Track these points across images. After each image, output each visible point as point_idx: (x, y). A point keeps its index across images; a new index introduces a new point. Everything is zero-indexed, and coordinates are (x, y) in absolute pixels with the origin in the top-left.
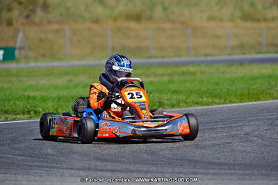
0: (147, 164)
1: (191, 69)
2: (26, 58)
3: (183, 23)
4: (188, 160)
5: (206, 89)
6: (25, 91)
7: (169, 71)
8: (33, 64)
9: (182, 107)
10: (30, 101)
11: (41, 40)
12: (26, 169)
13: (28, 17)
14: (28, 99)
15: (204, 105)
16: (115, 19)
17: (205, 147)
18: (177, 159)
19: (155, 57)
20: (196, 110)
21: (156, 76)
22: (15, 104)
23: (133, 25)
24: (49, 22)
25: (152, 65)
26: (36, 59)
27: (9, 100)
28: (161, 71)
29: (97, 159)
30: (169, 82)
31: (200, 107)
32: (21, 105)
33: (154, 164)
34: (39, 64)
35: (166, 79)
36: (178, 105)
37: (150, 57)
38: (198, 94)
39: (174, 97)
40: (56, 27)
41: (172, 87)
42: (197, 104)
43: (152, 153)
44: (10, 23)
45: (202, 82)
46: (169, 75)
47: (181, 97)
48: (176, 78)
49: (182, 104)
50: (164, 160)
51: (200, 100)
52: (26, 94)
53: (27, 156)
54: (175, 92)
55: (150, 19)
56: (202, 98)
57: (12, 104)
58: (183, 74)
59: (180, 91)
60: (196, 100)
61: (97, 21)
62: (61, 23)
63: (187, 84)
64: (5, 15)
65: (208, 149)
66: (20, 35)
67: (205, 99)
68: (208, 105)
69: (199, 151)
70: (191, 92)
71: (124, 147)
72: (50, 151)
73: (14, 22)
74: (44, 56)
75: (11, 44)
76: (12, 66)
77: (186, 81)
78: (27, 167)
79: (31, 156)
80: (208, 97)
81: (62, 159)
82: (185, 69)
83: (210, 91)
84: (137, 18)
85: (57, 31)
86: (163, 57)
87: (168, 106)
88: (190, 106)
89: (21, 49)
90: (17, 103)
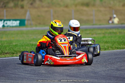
0: (92, 78)
1: (114, 31)
2: (31, 25)
3: (110, 8)
4: (113, 77)
5: (122, 41)
6: (30, 41)
7: (103, 32)
8: (34, 28)
9: (110, 50)
10: (33, 46)
11: (39, 16)
12: (31, 81)
13: (32, 4)
14: (32, 45)
15: (121, 49)
16: (76, 5)
17: (122, 70)
18: (108, 76)
19: (96, 25)
20: (117, 51)
21: (96, 34)
22: (25, 48)
23: (85, 8)
24: (43, 7)
25: (94, 29)
26: (36, 25)
27: (22, 46)
28: (99, 32)
29: (68, 76)
30: (103, 37)
31: (119, 50)
32: (29, 48)
33: (96, 79)
34: (38, 28)
35: (102, 36)
36: (108, 49)
37: (93, 25)
38: (118, 43)
39: (106, 45)
40: (46, 9)
41: (105, 40)
42: (117, 48)
43: (95, 73)
44: (22, 7)
45: (120, 37)
46: (103, 34)
47: (110, 45)
48: (107, 35)
49: (110, 48)
50: (101, 76)
51: (119, 46)
52: (31, 43)
53: (32, 74)
54: (107, 42)
55: (94, 5)
56: (120, 45)
57: (24, 48)
58: (110, 33)
59: (109, 41)
60: (117, 46)
61: (67, 6)
62: (48, 7)
63: (112, 39)
64: (20, 3)
65: (123, 71)
66: (28, 13)
67: (122, 46)
68: (123, 49)
69: (119, 72)
70: (115, 42)
71: (81, 70)
72: (43, 72)
73: (25, 7)
74: (40, 24)
75: (23, 18)
76: (23, 29)
77: (112, 37)
78: (32, 80)
79: (34, 74)
80: (123, 45)
81: (49, 75)
82: (111, 31)
83: (124, 42)
84: (87, 5)
85: (46, 11)
86: (100, 25)
87: (103, 49)
88: (114, 49)
89: (28, 20)
90: (26, 47)
